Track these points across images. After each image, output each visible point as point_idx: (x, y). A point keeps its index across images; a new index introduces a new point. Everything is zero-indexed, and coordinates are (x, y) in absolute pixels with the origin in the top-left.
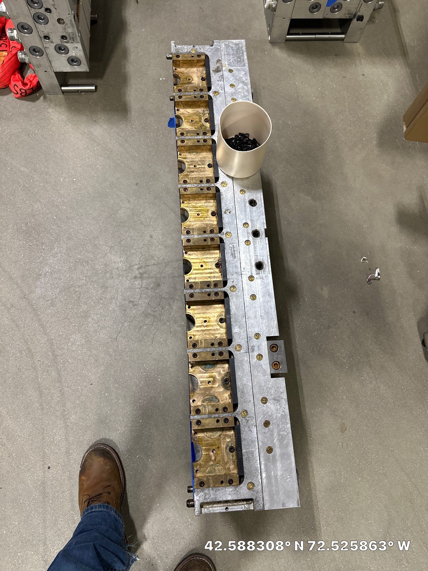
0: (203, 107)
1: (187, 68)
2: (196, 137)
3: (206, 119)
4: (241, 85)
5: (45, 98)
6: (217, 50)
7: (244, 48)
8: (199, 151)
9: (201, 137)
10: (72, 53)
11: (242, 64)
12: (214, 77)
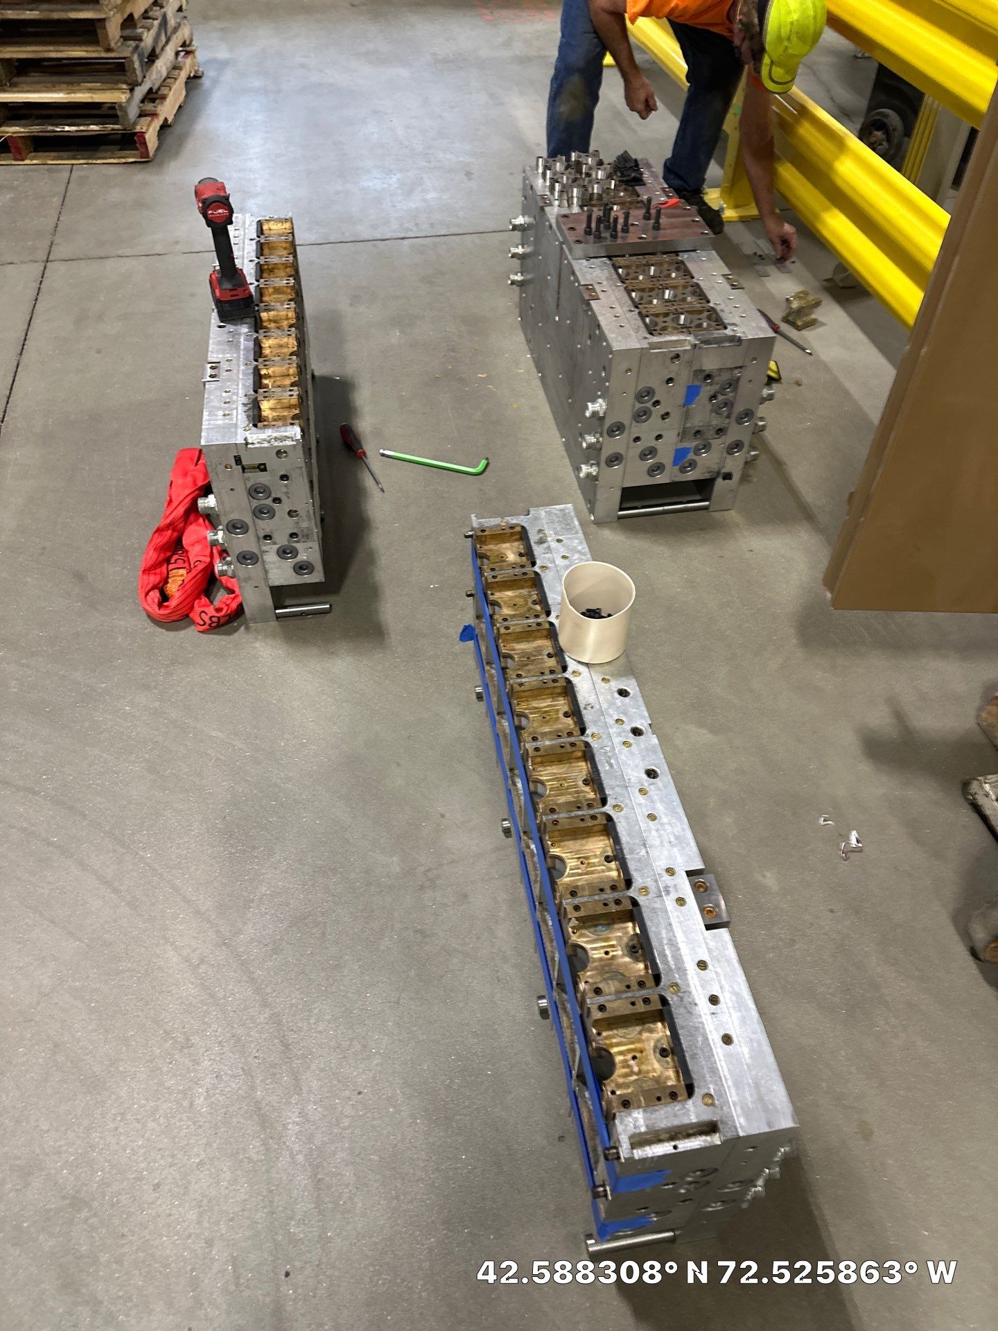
0: (528, 587)
1: (497, 544)
2: (525, 622)
3: (534, 601)
4: (576, 556)
5: (247, 628)
6: (536, 518)
7: (572, 514)
8: (531, 639)
9: (532, 621)
10: (303, 557)
11: (574, 532)
12: (538, 550)
